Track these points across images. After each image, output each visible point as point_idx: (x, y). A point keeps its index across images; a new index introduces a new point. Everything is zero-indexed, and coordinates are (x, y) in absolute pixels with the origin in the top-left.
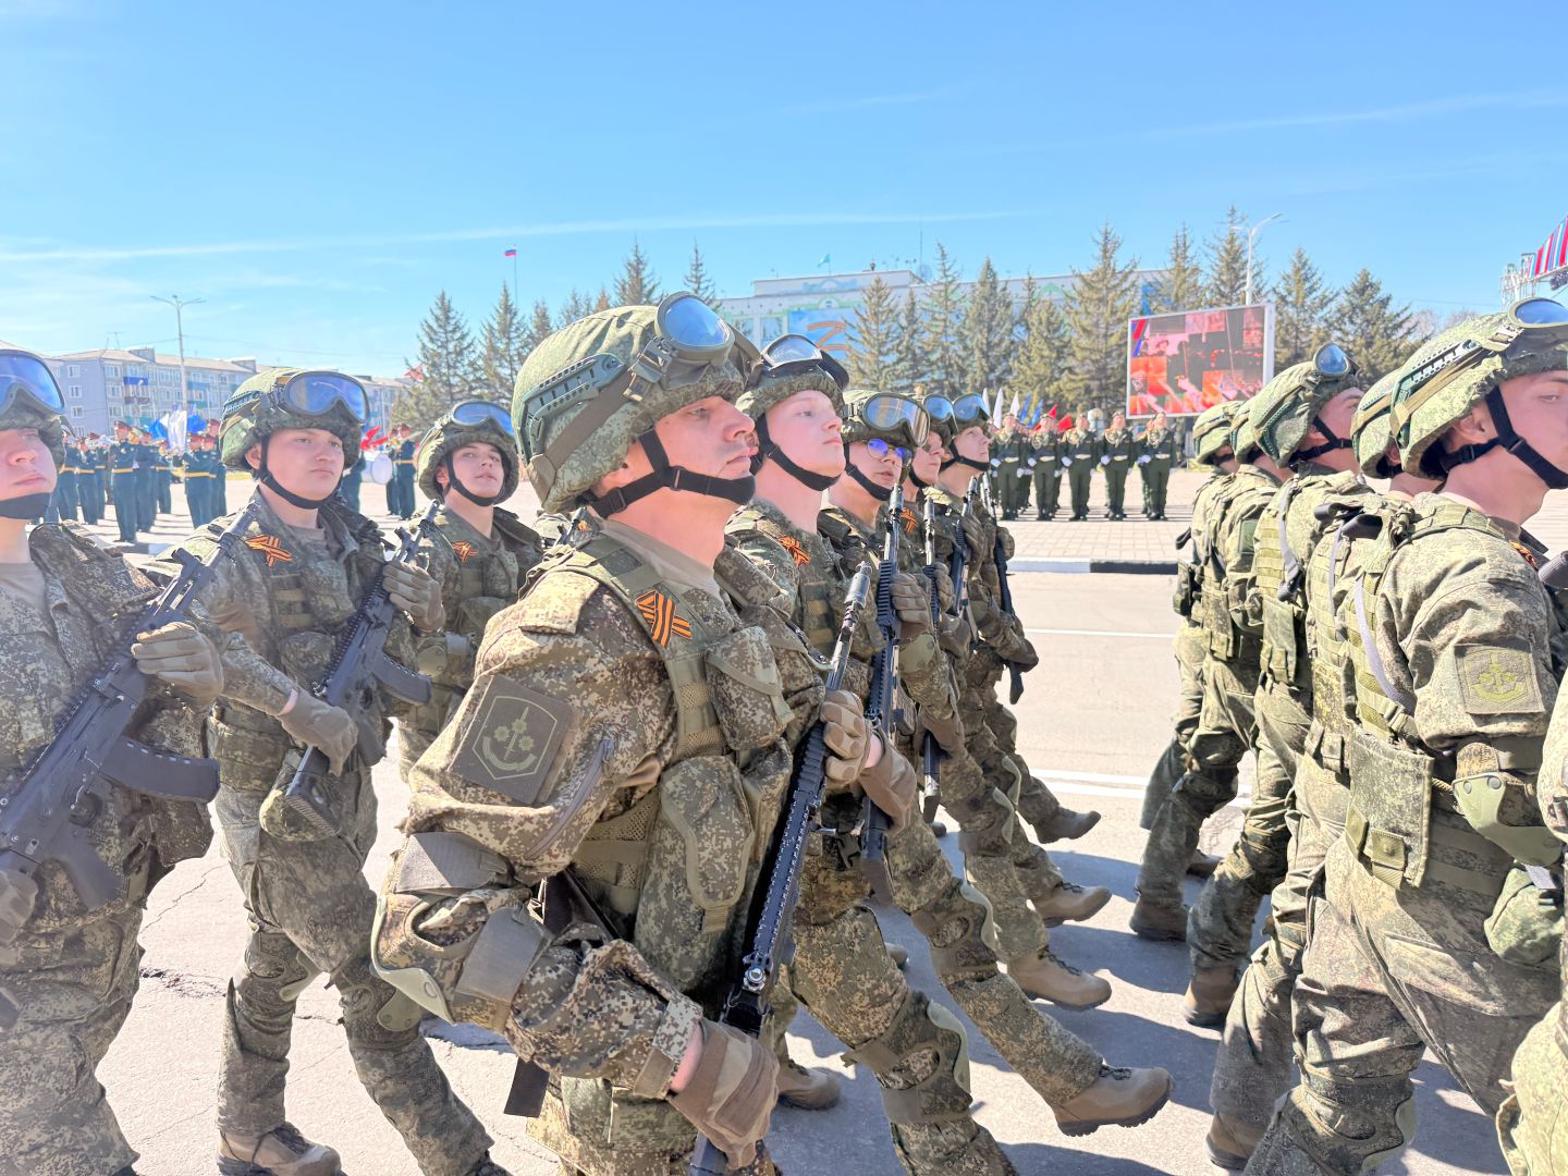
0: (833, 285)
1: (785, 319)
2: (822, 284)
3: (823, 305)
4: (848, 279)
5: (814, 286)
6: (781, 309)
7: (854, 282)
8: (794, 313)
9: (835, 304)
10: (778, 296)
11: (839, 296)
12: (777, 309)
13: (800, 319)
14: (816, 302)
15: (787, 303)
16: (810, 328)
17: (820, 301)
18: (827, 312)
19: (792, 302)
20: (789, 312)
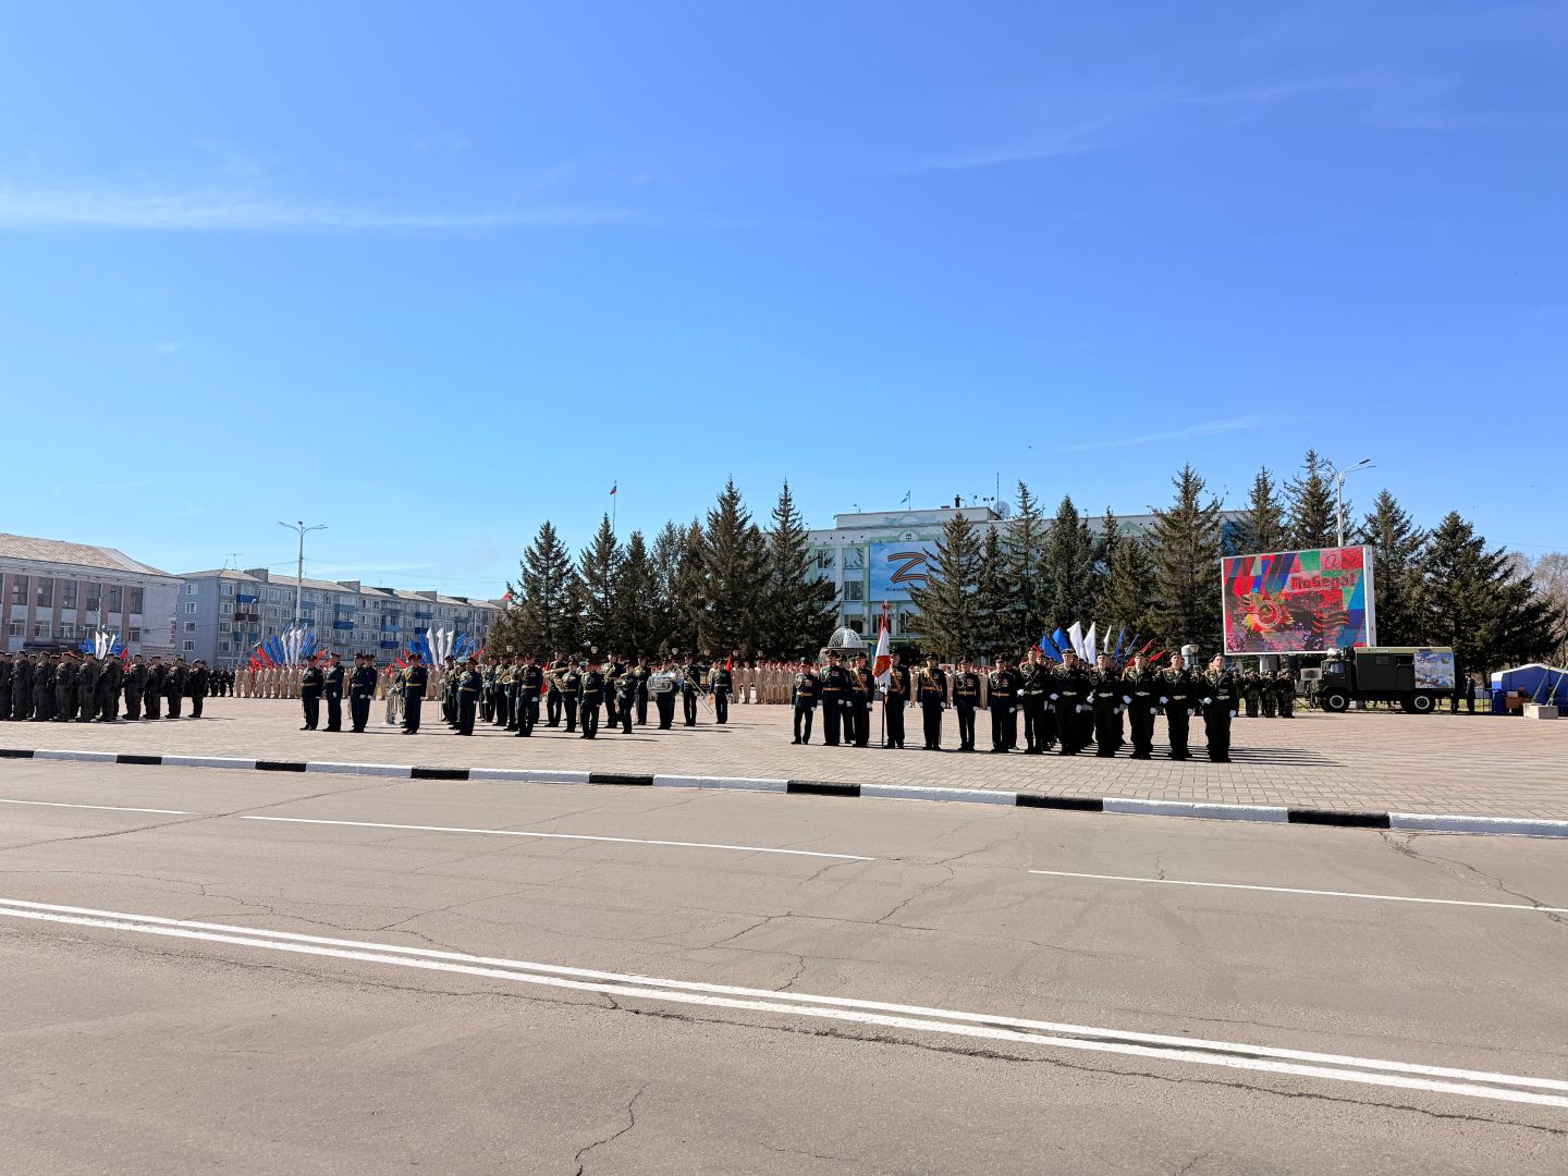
0: (912, 520)
1: (866, 549)
2: (902, 518)
3: (903, 538)
4: (927, 515)
5: (895, 520)
6: (862, 541)
8: (874, 544)
9: (914, 537)
10: (859, 528)
11: (920, 530)
12: (858, 541)
13: (882, 549)
14: (896, 534)
15: (868, 535)
16: (891, 558)
17: (901, 534)
18: (907, 544)
19: (873, 535)
20: (870, 543)
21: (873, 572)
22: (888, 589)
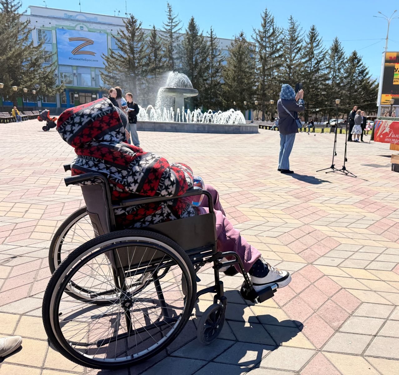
0: (83, 18)
1: (54, 32)
2: (77, 15)
3: (78, 28)
4: (93, 16)
5: (71, 16)
6: (50, 26)
7: (96, 18)
8: (59, 29)
9: (85, 29)
10: (48, 17)
11: (88, 24)
12: (47, 25)
13: (64, 33)
14: (74, 25)
15: (54, 23)
16: (71, 39)
17: (77, 25)
18: (80, 32)
19: (58, 24)
20: (56, 28)
21: (59, 46)
22: (70, 58)
